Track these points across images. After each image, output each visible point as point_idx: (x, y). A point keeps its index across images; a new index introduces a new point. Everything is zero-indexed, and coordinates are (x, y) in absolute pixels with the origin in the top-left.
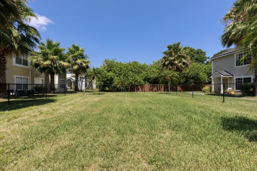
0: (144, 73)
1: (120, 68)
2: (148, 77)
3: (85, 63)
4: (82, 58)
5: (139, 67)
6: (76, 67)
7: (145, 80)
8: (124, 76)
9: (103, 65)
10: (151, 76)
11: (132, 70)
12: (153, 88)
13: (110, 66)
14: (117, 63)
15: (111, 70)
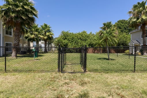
0: (89, 40)
1: (73, 37)
2: (91, 43)
3: (51, 35)
4: (49, 32)
5: (86, 36)
6: (46, 38)
7: (89, 45)
8: (75, 42)
9: (60, 35)
10: (93, 42)
11: (80, 38)
12: (95, 51)
13: (65, 36)
14: (71, 34)
15: (66, 38)
